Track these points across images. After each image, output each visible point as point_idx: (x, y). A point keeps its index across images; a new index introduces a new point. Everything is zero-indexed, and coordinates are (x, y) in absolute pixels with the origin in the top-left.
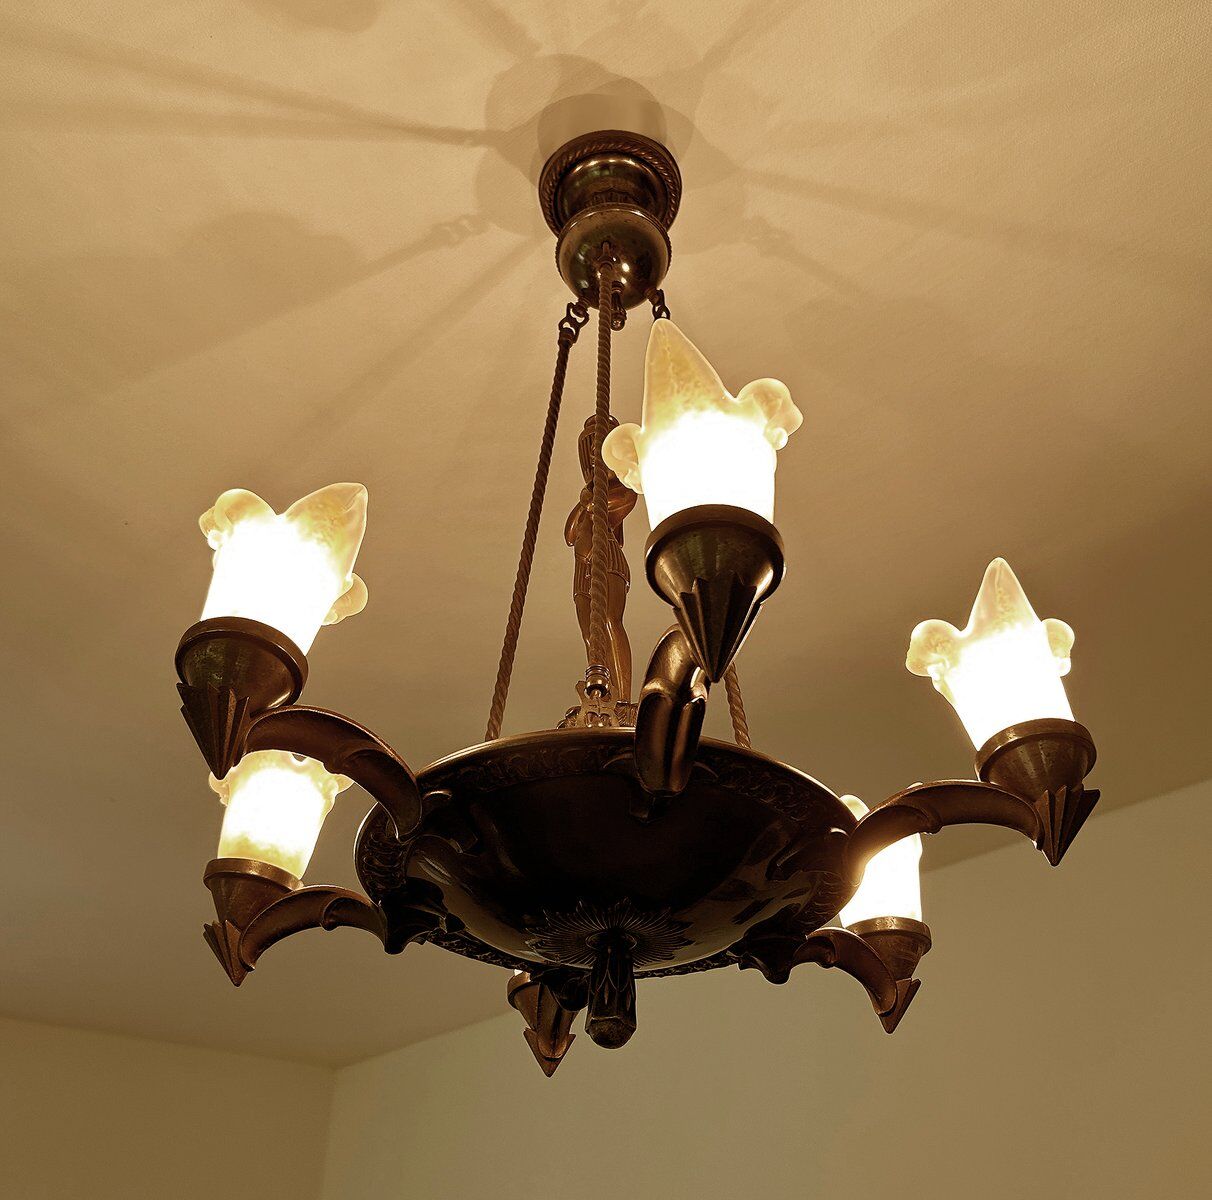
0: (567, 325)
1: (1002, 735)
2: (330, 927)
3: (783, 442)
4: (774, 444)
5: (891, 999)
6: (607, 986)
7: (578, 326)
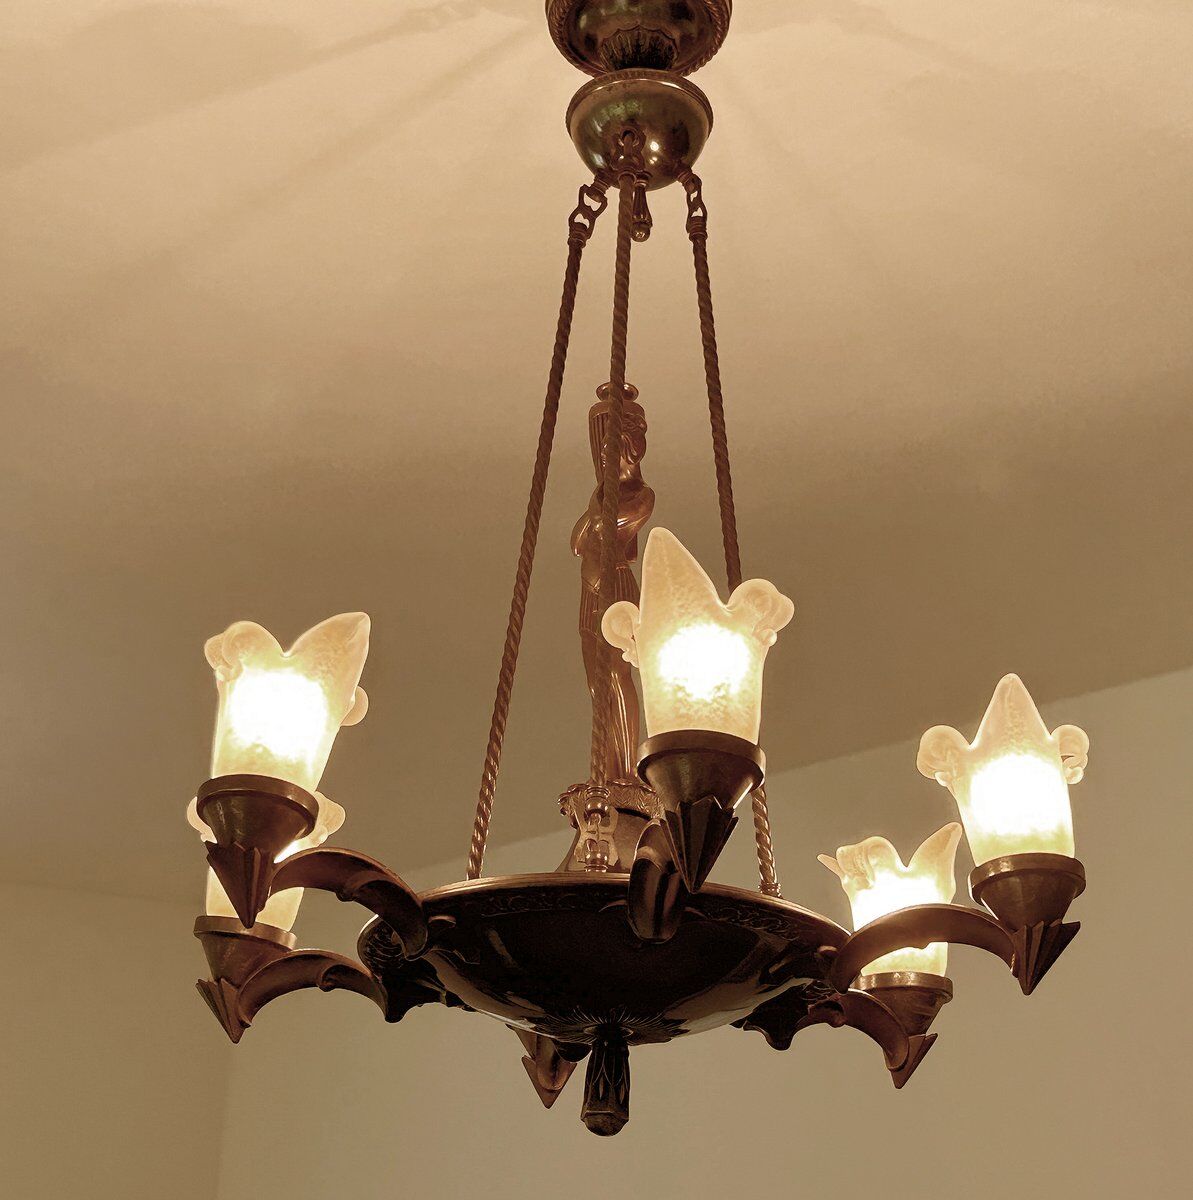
0: (579, 218)
1: (995, 863)
2: (327, 989)
3: (773, 640)
4: (764, 642)
5: (902, 1056)
6: (602, 1079)
7: (592, 216)
